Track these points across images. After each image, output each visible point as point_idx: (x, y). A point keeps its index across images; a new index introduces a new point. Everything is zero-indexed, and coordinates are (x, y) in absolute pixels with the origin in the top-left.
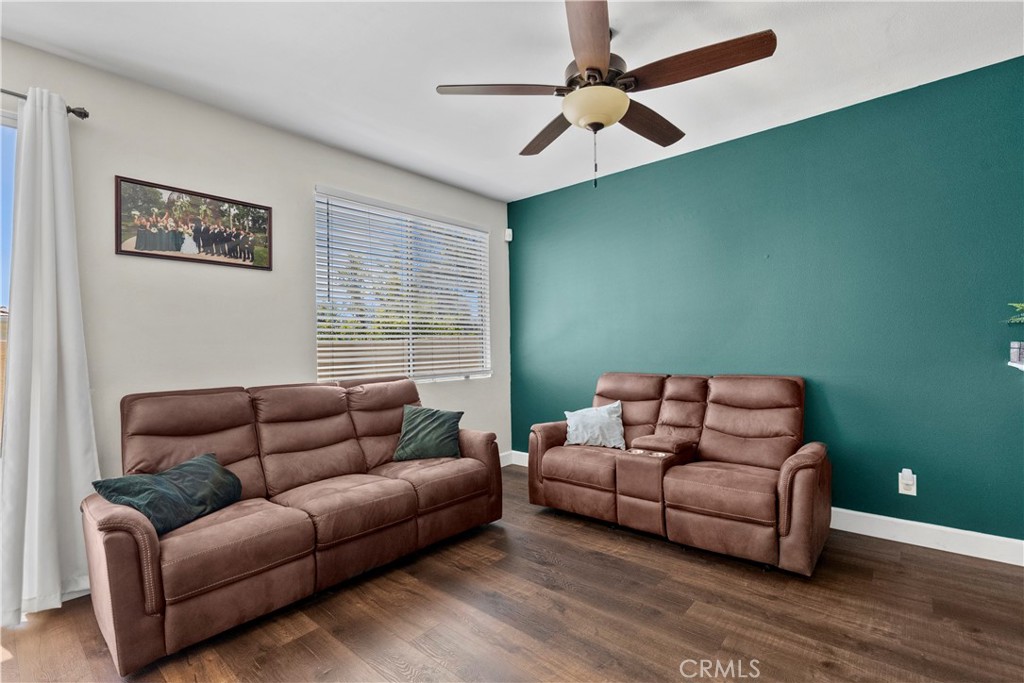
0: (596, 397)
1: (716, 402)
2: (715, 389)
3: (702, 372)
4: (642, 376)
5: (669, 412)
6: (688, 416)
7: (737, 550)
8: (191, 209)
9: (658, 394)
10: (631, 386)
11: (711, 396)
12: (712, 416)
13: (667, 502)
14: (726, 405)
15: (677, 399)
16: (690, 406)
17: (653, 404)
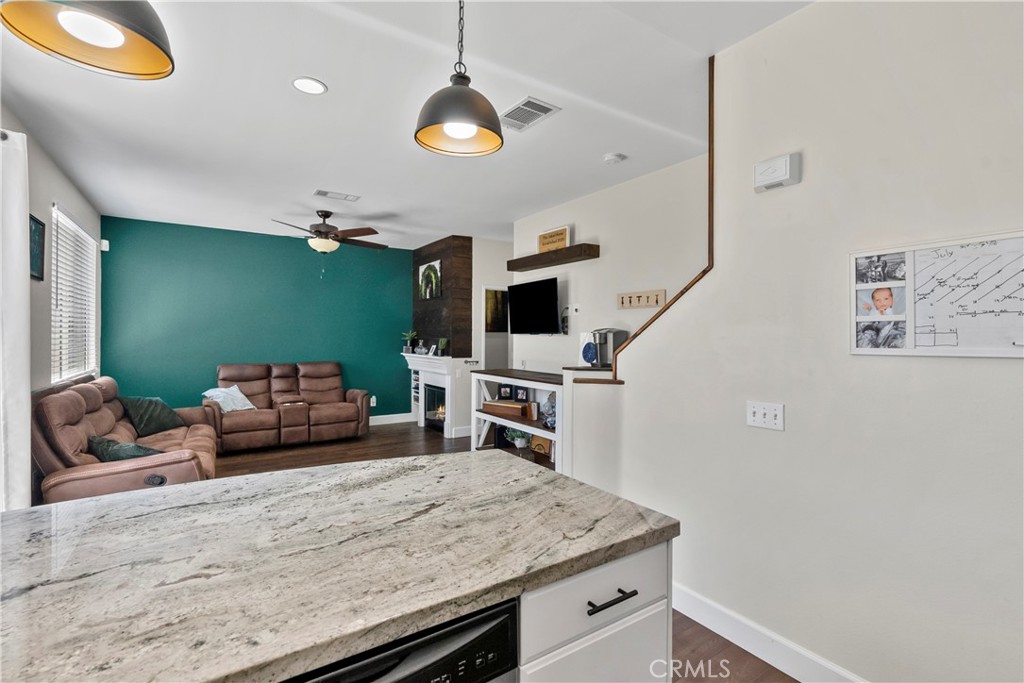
0: (220, 381)
1: (303, 376)
2: (302, 370)
3: (291, 361)
4: (254, 365)
5: (276, 385)
6: (291, 385)
7: (344, 434)
9: (267, 375)
10: (249, 371)
11: (301, 373)
12: (303, 384)
13: (311, 424)
14: (310, 377)
15: (280, 377)
16: (290, 380)
17: (266, 381)
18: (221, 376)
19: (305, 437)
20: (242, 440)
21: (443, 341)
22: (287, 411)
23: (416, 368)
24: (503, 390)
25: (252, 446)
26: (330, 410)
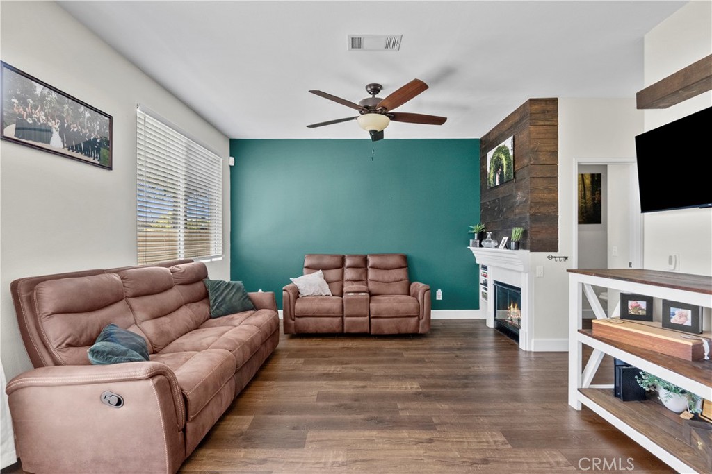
0: (304, 269)
1: (372, 267)
2: (371, 261)
3: (362, 253)
4: (332, 256)
5: (349, 274)
6: (361, 275)
7: (403, 330)
8: (58, 107)
9: (341, 265)
10: (327, 261)
11: (370, 264)
12: (371, 274)
13: (372, 316)
14: (377, 268)
15: (352, 267)
16: (361, 270)
17: (340, 270)
18: (306, 265)
19: (365, 329)
20: (311, 324)
21: (517, 232)
22: (349, 301)
23: (485, 264)
24: (631, 303)
25: (319, 331)
26: (392, 302)
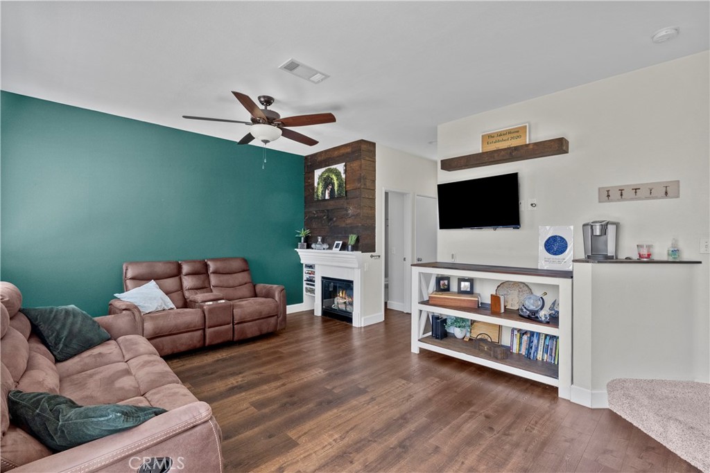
0: (128, 282)
1: (213, 272)
2: (212, 266)
3: (199, 257)
4: (165, 263)
5: (188, 282)
6: (203, 282)
7: (265, 330)
9: (178, 273)
10: (160, 268)
11: (211, 269)
12: (214, 280)
13: (236, 322)
14: (220, 273)
15: (191, 274)
16: (202, 277)
17: (177, 278)
18: (130, 274)
19: (229, 337)
21: (352, 239)
22: (211, 310)
23: (310, 263)
24: (442, 282)
26: (248, 306)
